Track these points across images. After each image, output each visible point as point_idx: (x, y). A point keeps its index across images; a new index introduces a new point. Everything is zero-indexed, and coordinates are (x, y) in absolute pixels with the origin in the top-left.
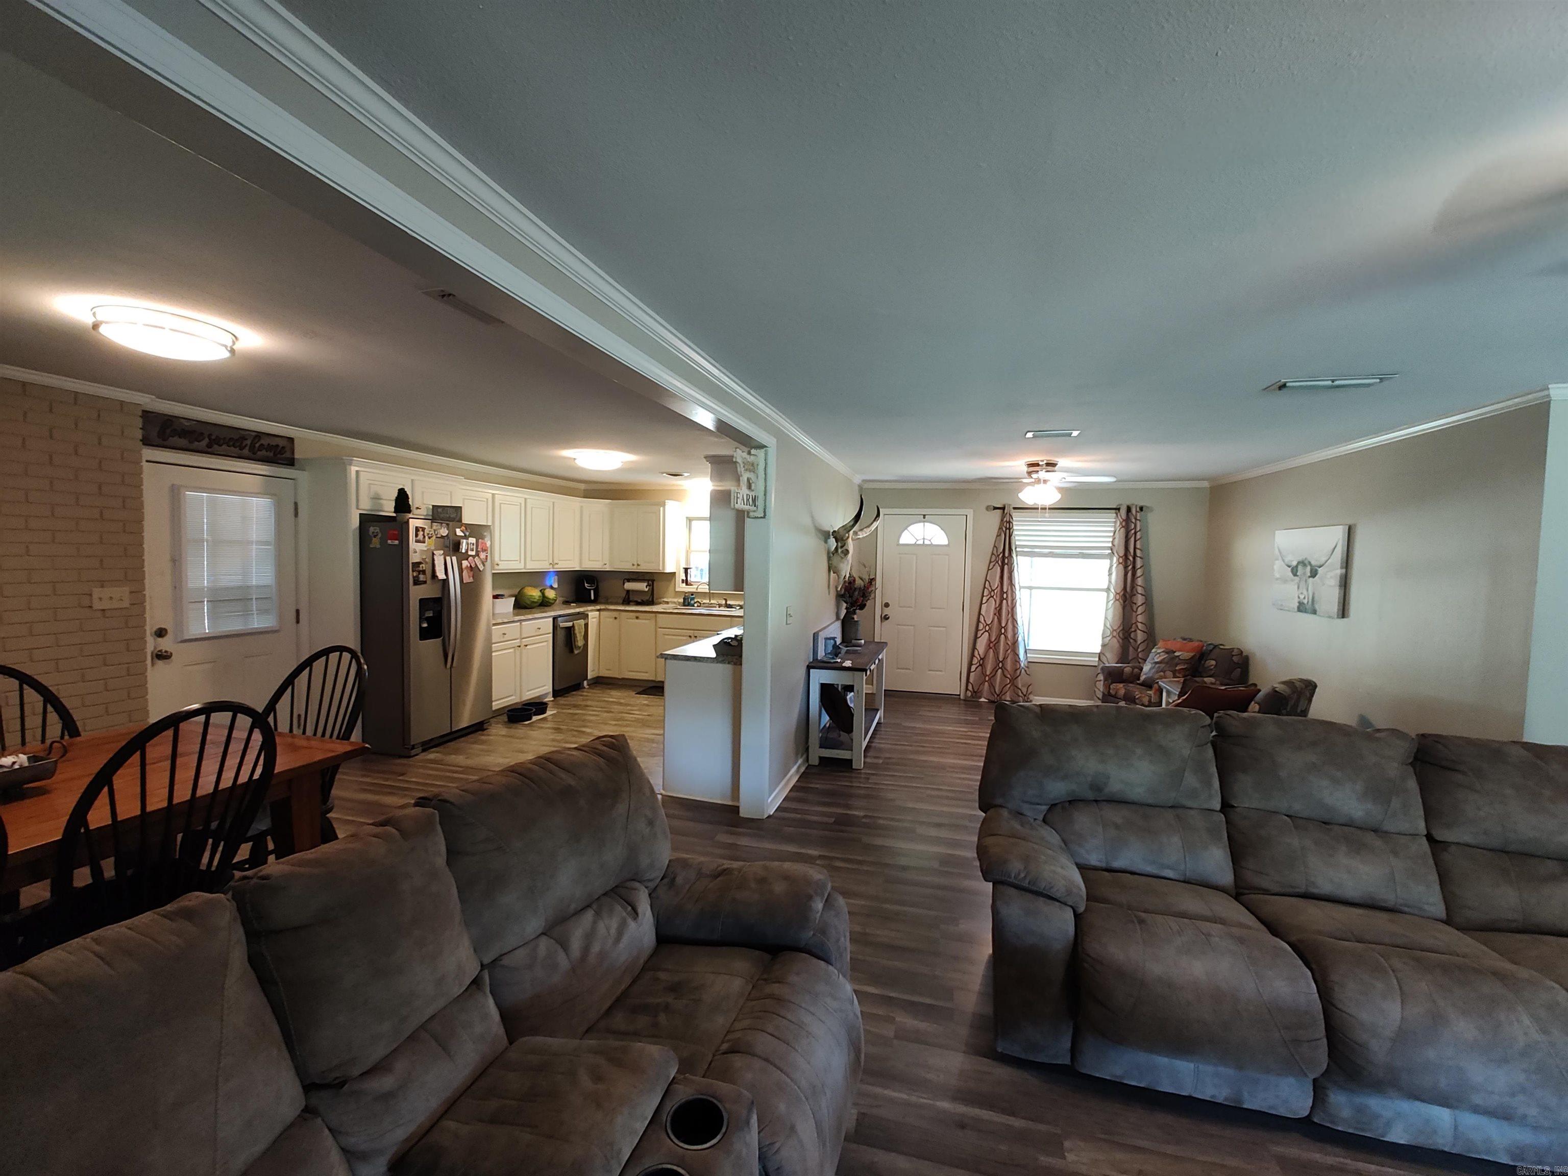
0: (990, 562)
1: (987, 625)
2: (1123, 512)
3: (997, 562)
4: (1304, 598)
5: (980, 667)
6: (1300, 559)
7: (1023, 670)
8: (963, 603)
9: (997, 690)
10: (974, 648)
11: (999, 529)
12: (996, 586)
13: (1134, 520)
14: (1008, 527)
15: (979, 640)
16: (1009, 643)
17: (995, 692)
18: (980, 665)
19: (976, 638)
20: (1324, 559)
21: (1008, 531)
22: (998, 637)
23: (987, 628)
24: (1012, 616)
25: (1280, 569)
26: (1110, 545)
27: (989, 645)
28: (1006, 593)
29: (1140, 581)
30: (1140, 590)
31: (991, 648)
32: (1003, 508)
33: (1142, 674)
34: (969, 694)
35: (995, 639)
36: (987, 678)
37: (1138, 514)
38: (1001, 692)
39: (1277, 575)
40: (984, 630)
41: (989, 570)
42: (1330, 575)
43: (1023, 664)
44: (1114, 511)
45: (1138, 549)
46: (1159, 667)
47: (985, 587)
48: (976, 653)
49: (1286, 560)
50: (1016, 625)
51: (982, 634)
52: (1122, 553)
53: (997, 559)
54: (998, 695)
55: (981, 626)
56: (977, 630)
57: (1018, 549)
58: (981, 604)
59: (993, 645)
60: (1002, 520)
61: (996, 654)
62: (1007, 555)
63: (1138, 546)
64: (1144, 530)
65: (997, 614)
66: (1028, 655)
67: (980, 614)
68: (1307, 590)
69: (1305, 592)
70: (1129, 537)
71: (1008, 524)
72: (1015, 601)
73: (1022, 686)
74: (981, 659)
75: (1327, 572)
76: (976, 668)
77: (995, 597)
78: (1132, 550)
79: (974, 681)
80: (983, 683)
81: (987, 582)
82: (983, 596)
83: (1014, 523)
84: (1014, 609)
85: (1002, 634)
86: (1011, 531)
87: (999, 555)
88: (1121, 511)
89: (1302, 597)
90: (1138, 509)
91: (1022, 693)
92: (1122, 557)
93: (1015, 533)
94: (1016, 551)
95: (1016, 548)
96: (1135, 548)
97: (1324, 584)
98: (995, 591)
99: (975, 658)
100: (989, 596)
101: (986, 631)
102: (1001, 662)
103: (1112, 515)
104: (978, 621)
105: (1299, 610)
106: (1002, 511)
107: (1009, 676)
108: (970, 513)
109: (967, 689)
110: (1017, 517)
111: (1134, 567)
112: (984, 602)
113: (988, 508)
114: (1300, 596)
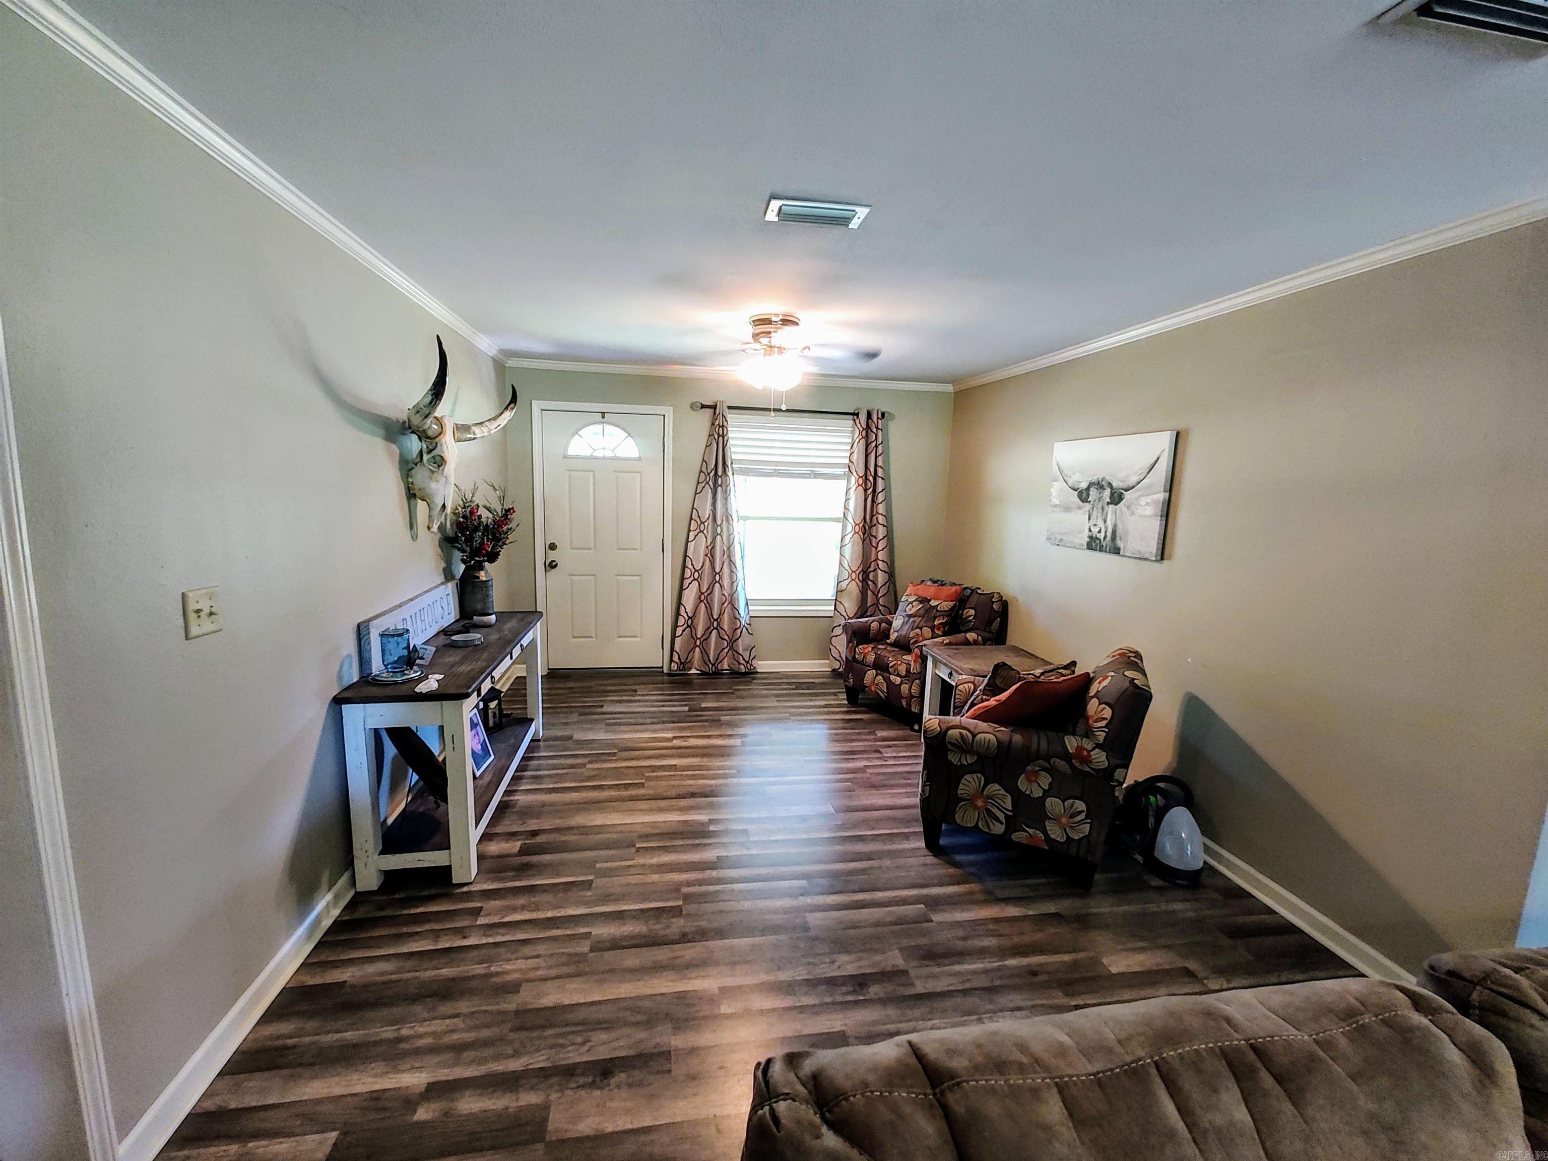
0: (698, 483)
1: (696, 571)
2: (863, 417)
3: (707, 483)
4: (1099, 532)
5: (688, 629)
6: (1094, 479)
7: (744, 629)
8: (663, 540)
9: (711, 659)
10: (679, 603)
11: (710, 436)
12: (707, 517)
13: (875, 430)
14: (721, 433)
15: (686, 593)
16: (726, 594)
17: (710, 660)
18: (688, 626)
19: (681, 590)
20: (1134, 480)
21: (721, 438)
22: (711, 587)
23: (696, 575)
24: (729, 556)
25: (1058, 492)
26: (847, 461)
27: (700, 597)
28: (720, 525)
29: (881, 509)
30: (881, 519)
31: (702, 601)
32: (714, 407)
33: (892, 631)
34: (674, 667)
35: (708, 589)
36: (698, 642)
37: (880, 421)
38: (717, 659)
39: (1056, 501)
40: (692, 578)
41: (696, 494)
42: (1143, 501)
43: (744, 621)
44: (851, 417)
45: (880, 467)
46: (914, 621)
47: (691, 519)
48: (682, 611)
49: (1070, 482)
50: (734, 570)
51: (690, 583)
52: (862, 473)
53: (708, 479)
54: (713, 665)
55: (688, 573)
56: (683, 579)
57: (734, 466)
58: (687, 542)
59: (704, 598)
60: (713, 424)
61: (709, 608)
62: (720, 473)
63: (880, 463)
64: (885, 442)
65: (709, 555)
66: (750, 608)
67: (685, 556)
68: (1105, 522)
69: (1101, 524)
70: (869, 451)
71: (721, 429)
72: (732, 537)
73: (744, 650)
74: (690, 618)
75: (1141, 496)
76: (683, 631)
77: (705, 532)
78: (872, 469)
79: (680, 650)
80: (693, 649)
81: (694, 510)
82: (689, 531)
83: (729, 429)
84: (731, 548)
85: (716, 582)
86: (726, 438)
87: (709, 474)
88: (860, 416)
89: (1095, 530)
90: (880, 416)
91: (744, 659)
92: (862, 477)
93: (731, 442)
94: (732, 468)
95: (732, 463)
96: (876, 465)
97: (1133, 514)
98: (706, 524)
99: (681, 618)
100: (698, 530)
101: (695, 579)
102: (716, 620)
103: (848, 422)
104: (684, 566)
105: (1090, 547)
106: (712, 410)
107: (726, 637)
108: (668, 411)
109: (671, 661)
110: (732, 418)
111: (874, 491)
112: (691, 538)
113: (692, 406)
114: (1092, 529)
